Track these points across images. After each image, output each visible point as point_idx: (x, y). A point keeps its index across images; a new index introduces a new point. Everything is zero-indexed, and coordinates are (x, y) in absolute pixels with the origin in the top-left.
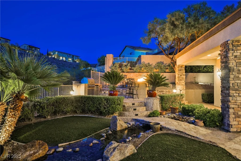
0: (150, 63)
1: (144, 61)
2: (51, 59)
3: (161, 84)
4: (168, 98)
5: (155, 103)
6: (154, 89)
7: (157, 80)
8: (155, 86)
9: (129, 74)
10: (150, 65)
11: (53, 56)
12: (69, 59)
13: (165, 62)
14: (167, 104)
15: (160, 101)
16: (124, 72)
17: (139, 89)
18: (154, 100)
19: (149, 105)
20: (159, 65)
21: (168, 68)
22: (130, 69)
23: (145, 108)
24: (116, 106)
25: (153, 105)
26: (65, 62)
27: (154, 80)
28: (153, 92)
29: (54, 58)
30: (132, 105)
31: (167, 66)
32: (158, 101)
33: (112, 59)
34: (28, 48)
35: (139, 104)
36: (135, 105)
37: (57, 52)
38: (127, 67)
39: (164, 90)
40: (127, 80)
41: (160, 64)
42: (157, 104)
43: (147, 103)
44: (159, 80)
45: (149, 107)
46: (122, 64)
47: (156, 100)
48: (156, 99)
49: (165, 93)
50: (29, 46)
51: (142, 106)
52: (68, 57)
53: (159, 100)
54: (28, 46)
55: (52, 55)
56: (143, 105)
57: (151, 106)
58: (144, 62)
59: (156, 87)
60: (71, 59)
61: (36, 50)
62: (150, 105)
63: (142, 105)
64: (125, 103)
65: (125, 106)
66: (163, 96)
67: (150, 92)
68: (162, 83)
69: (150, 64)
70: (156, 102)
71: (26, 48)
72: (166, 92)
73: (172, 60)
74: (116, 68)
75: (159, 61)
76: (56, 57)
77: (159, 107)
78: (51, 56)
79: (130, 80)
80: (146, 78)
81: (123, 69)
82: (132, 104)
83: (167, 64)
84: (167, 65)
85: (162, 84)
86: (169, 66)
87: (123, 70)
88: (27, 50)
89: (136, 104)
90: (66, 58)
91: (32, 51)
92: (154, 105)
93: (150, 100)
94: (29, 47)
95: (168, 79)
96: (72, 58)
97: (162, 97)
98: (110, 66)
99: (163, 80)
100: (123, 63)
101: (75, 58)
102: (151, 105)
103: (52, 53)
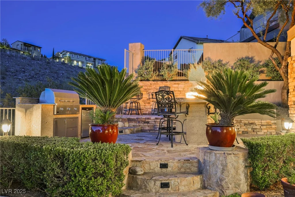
0: (222, 61)
1: (210, 56)
2: (57, 64)
3: (250, 107)
4: (273, 152)
5: (230, 166)
6: (226, 122)
7: (238, 94)
8: (231, 113)
9: (175, 84)
10: (222, 64)
11: (63, 60)
12: (88, 65)
13: (257, 59)
14: (269, 170)
15: (246, 160)
16: (164, 80)
17: (188, 118)
18: (226, 158)
19: (212, 170)
20: (244, 63)
21: (265, 72)
22: (180, 74)
23: (197, 179)
24: (91, 179)
25: (222, 173)
26: (81, 69)
27: (227, 93)
28: (225, 131)
29: (63, 63)
30: (161, 167)
31: (263, 66)
32: (241, 160)
33: (140, 53)
34: (23, 47)
35: (182, 167)
36: (169, 169)
37: (68, 53)
38: (172, 68)
39: (256, 122)
40: (156, 95)
41: (246, 62)
42: (236, 169)
43: (204, 163)
44: (243, 93)
45: (212, 179)
46: (162, 63)
47: (232, 155)
48: (236, 152)
49: (258, 127)
50: (25, 43)
51: (189, 173)
52: (87, 61)
53: (244, 156)
54: (22, 44)
55: (60, 57)
56: (195, 169)
57: (219, 174)
58: (208, 58)
59: (235, 115)
60: (90, 65)
61: (35, 50)
62: (215, 172)
63: (190, 169)
64: (138, 163)
65: (136, 172)
66: (258, 145)
67: (214, 129)
68: (254, 104)
69: (224, 62)
70: (232, 164)
71: (19, 48)
72: (262, 125)
73: (273, 52)
74: (148, 71)
75: (244, 57)
76: (66, 62)
77: (242, 177)
78: (59, 60)
79: (163, 96)
80: (202, 88)
81: (163, 73)
82: (159, 166)
83: (261, 62)
84: (261, 64)
85: (254, 106)
86: (267, 65)
87: (162, 75)
88: (20, 50)
89: (173, 166)
90: (83, 62)
91: (29, 51)
92: (226, 173)
93: (214, 157)
94: (24, 45)
95: (272, 91)
96: (93, 63)
97: (252, 148)
98: (137, 68)
99: (256, 93)
100: (164, 61)
101: (98, 63)
102: (217, 171)
103: (61, 55)
